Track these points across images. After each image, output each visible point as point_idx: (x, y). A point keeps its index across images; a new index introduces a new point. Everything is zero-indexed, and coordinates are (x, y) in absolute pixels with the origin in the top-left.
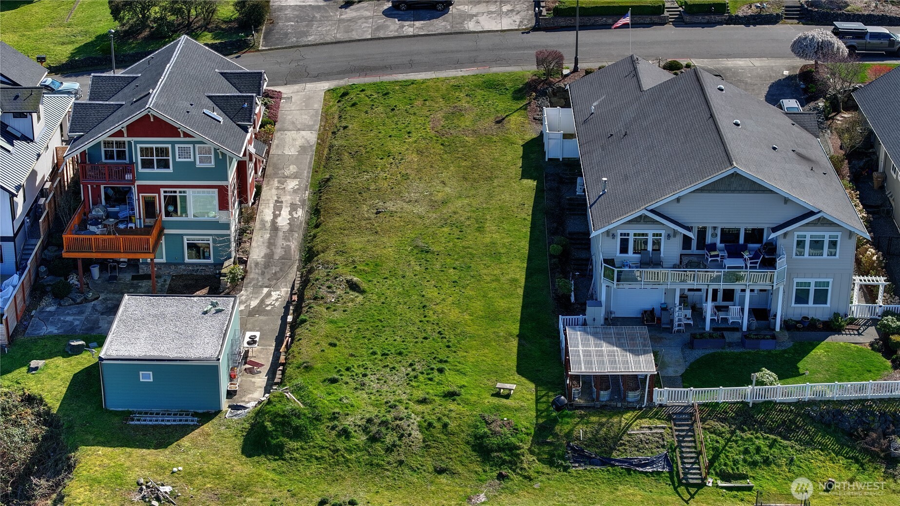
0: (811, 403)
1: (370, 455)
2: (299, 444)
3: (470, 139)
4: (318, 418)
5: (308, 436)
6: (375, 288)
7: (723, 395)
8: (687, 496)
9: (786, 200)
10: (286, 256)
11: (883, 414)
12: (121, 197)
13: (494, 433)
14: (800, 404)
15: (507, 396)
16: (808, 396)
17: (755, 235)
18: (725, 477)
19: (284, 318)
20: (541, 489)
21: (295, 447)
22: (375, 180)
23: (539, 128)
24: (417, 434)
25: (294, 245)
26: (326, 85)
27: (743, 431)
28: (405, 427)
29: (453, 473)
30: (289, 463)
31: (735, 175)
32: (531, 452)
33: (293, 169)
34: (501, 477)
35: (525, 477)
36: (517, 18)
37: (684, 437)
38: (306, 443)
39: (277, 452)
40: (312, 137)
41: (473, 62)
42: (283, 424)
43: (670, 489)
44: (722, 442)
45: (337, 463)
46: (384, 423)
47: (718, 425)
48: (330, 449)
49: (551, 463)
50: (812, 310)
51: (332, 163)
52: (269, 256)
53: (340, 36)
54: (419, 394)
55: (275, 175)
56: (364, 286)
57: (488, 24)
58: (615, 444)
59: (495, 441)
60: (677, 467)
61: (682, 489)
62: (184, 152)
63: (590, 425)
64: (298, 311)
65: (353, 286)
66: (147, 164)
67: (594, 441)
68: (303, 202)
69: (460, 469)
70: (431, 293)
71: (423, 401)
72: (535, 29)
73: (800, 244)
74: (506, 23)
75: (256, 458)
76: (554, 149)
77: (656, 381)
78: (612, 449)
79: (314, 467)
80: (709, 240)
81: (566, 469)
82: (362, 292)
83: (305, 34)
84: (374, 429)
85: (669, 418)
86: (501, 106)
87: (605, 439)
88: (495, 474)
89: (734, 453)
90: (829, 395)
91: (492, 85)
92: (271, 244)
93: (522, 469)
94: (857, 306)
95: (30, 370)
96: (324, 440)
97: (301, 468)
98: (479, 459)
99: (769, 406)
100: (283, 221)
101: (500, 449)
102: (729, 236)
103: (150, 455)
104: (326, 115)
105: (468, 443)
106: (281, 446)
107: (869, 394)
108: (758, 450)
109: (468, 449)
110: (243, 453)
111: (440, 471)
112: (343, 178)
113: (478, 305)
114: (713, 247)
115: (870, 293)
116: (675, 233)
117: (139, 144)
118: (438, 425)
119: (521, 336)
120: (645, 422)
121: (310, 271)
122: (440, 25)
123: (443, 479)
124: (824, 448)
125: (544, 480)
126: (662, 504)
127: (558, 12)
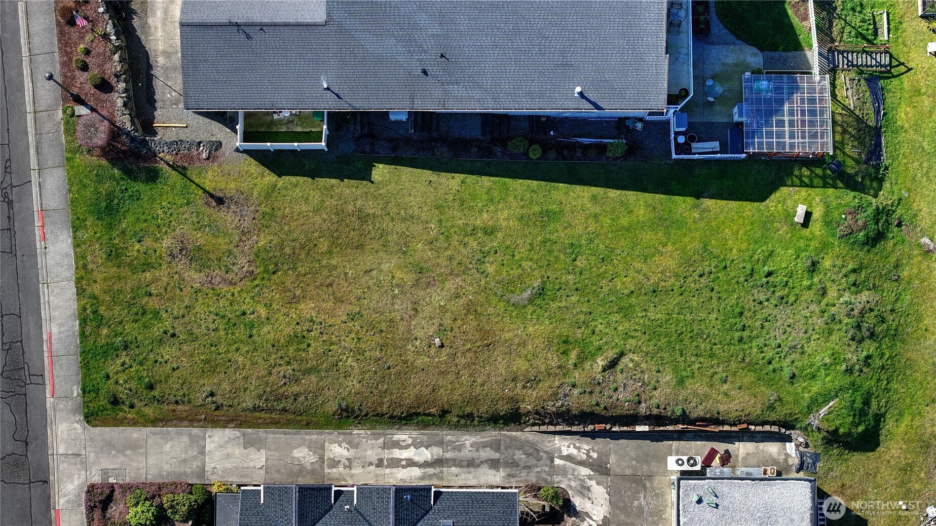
1: (885, 337)
2: (873, 400)
4: (853, 385)
5: (868, 393)
8: (902, 69)
10: (494, 445)
13: (865, 227)
15: (808, 213)
20: (909, 190)
21: (877, 403)
24: (865, 296)
27: (836, 8)
28: (861, 306)
29: (897, 265)
30: (889, 408)
32: (875, 196)
34: (899, 225)
35: (899, 204)
37: (848, 61)
38: (873, 394)
42: (860, 415)
43: (895, 82)
44: (848, 29)
46: (856, 324)
47: (836, 29)
48: (881, 372)
49: (881, 181)
55: (316, 473)
58: (863, 122)
59: (871, 227)
60: (876, 72)
61: (894, 71)
63: (846, 141)
65: (612, 364)
69: (893, 260)
75: (882, 438)
78: (867, 126)
81: (886, 168)
82: (622, 355)
85: (834, 71)
87: (860, 131)
88: (896, 229)
89: (856, 20)
92: (471, 464)
93: (892, 206)
96: (872, 378)
97: (896, 397)
98: (883, 242)
100: (425, 454)
101: (875, 223)
105: (869, 251)
110: (873, 450)
111: (898, 276)
123: (904, 274)
125: (898, 188)
126: (917, 92)
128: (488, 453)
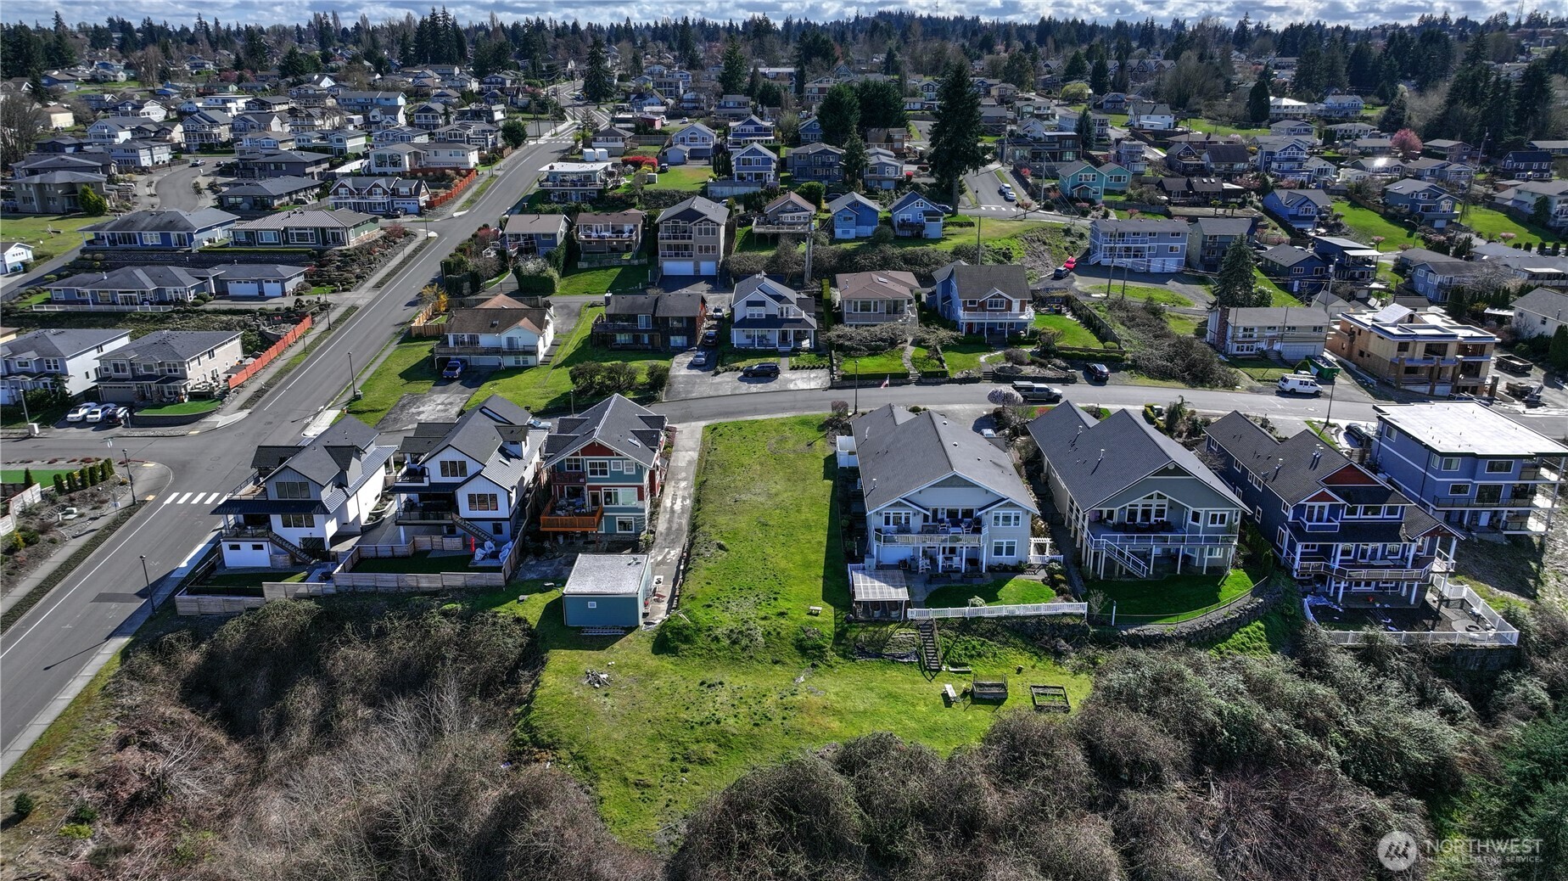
0: (1006, 617)
1: (732, 653)
2: (688, 646)
3: (792, 456)
4: (699, 630)
5: (693, 641)
6: (735, 548)
7: (951, 612)
8: (930, 677)
9: (987, 492)
10: (680, 529)
11: (1052, 625)
12: (577, 493)
13: (809, 638)
14: (999, 618)
15: (817, 615)
16: (1004, 613)
17: (968, 513)
18: (954, 665)
19: (678, 567)
20: (839, 673)
21: (685, 648)
22: (734, 481)
23: (834, 449)
24: (760, 639)
25: (684, 522)
26: (704, 423)
27: (964, 636)
28: (754, 635)
29: (784, 664)
30: (681, 658)
31: (955, 476)
32: (832, 650)
33: (683, 475)
34: (814, 666)
35: (829, 666)
36: (820, 381)
37: (927, 639)
38: (692, 645)
39: (674, 651)
40: (695, 455)
41: (793, 409)
42: (678, 634)
43: (919, 673)
44: (951, 642)
45: (712, 658)
46: (741, 632)
47: (948, 632)
48: (707, 649)
49: (844, 657)
50: (1004, 558)
51: (707, 471)
52: (669, 529)
53: (712, 394)
54: (762, 614)
55: (673, 478)
56: (728, 547)
57: (802, 385)
58: (884, 644)
59: (810, 643)
60: (923, 659)
61: (927, 673)
62: (617, 465)
63: (868, 633)
64: (687, 562)
65: (721, 547)
66: (593, 472)
67: (871, 642)
68: (690, 495)
69: (788, 661)
70: (769, 551)
71: (765, 618)
72: (830, 388)
73: (997, 518)
74: (813, 385)
75: (661, 656)
76: (843, 461)
77: (909, 604)
78: (883, 648)
79: (697, 660)
80: (939, 516)
81: (854, 660)
82: (727, 550)
83: (691, 392)
84: (735, 636)
85: (917, 628)
86: (810, 435)
87: (878, 641)
88: (810, 664)
89: (959, 649)
90: (1017, 613)
91: (805, 423)
92: (670, 521)
93: (826, 661)
94: (1033, 557)
95: (519, 601)
96: (703, 644)
97: (689, 661)
98: (799, 655)
99: (979, 619)
100: (678, 507)
101: (813, 648)
102: (952, 514)
103: (594, 654)
104: (704, 442)
105: (793, 644)
106: (676, 648)
107: (1043, 612)
108: (974, 647)
109: (793, 648)
110: (653, 652)
111: (776, 662)
112: (714, 480)
113: (798, 558)
114: (942, 521)
115: (1041, 548)
116: (919, 512)
117: (588, 460)
118: (774, 633)
119: (824, 577)
120: (903, 631)
121: (695, 538)
122: (773, 386)
123: (778, 667)
124: (1015, 646)
125: (841, 667)
126: (914, 683)
127: (844, 378)
128: (675, 526)
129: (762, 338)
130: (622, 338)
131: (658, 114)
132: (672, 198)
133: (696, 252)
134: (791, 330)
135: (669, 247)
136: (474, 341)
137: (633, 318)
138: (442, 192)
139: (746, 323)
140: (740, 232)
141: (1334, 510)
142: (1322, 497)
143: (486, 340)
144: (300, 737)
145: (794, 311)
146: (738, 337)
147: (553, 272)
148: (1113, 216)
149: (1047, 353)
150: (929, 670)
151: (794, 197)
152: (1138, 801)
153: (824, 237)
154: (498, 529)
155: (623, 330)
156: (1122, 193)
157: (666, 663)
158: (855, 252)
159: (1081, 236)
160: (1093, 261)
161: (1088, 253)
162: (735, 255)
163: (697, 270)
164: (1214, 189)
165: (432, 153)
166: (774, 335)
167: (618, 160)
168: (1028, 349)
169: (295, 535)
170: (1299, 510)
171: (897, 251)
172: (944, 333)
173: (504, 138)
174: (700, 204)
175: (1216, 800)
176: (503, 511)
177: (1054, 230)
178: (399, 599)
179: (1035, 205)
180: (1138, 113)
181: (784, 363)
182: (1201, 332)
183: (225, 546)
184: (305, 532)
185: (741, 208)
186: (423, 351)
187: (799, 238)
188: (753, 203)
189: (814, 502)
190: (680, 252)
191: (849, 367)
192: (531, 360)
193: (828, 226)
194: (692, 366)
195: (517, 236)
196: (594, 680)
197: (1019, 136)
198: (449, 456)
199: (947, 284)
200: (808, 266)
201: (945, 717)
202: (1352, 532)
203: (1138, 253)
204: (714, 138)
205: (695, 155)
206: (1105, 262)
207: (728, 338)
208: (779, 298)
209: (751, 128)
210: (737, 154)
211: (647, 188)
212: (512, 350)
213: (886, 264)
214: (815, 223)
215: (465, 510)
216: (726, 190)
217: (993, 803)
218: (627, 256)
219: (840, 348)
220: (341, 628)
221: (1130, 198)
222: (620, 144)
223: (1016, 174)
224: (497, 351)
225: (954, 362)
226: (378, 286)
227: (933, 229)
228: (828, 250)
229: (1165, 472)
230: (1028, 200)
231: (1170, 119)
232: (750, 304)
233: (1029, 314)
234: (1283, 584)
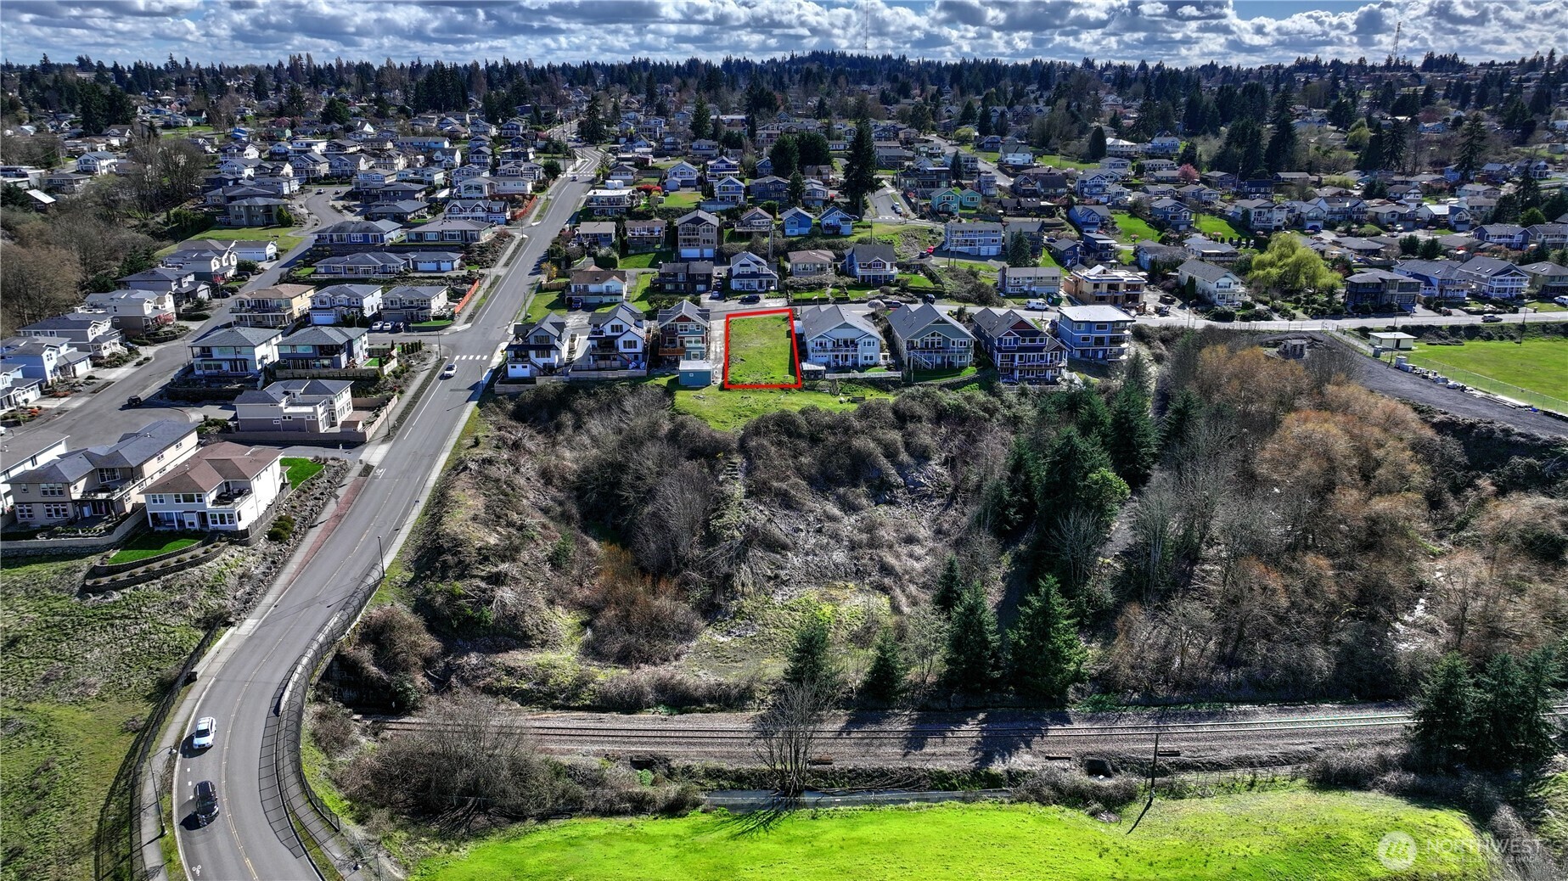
0: (868, 378)
3: (770, 330)
4: (737, 382)
6: (748, 361)
7: (844, 376)
9: (859, 330)
10: (720, 358)
11: (887, 380)
12: (672, 342)
13: (784, 384)
14: (865, 378)
15: (787, 377)
16: (867, 376)
17: (852, 342)
18: (844, 392)
19: (724, 361)
22: (743, 339)
23: (791, 327)
24: (764, 385)
25: (723, 355)
26: (724, 320)
29: (774, 392)
31: (846, 323)
32: (794, 388)
34: (787, 393)
36: (782, 303)
39: (728, 390)
40: (722, 331)
41: (769, 313)
42: (728, 383)
43: (830, 394)
45: (743, 391)
46: (756, 383)
47: (842, 382)
49: (799, 390)
50: (869, 361)
52: (715, 358)
53: (725, 308)
54: (764, 378)
55: (714, 341)
56: (745, 359)
57: (772, 304)
59: (784, 386)
62: (692, 327)
65: (741, 360)
67: (810, 384)
68: (723, 345)
69: (776, 391)
70: (764, 360)
72: (788, 305)
73: (865, 343)
74: (778, 304)
76: (796, 331)
77: (826, 372)
79: (738, 392)
80: (840, 343)
81: (803, 391)
82: (745, 361)
83: (714, 308)
84: (753, 384)
85: (829, 380)
86: (779, 322)
89: (847, 387)
90: (873, 376)
91: (776, 318)
92: (716, 351)
94: (882, 362)
95: (655, 380)
99: (856, 378)
100: (718, 349)
101: (786, 388)
102: (846, 342)
103: (692, 393)
104: (725, 327)
107: (884, 376)
108: (853, 387)
109: (777, 388)
111: (771, 392)
113: (777, 362)
114: (841, 345)
115: (885, 357)
116: (830, 340)
117: (679, 324)
118: (770, 383)
119: (789, 364)
120: (823, 381)
122: (757, 305)
123: (772, 394)
124: (870, 387)
126: (828, 397)
127: (795, 300)
128: (718, 357)
129: (748, 285)
130: (669, 287)
131: (647, 153)
132: (679, 212)
133: (701, 242)
134: (765, 280)
135: (684, 240)
136: (586, 287)
137: (676, 275)
138: (519, 211)
139: (739, 276)
140: (726, 232)
141: (1016, 340)
142: (1009, 334)
143: (593, 288)
144: (569, 431)
145: (766, 270)
146: (735, 284)
147: (615, 255)
148: (964, 221)
149: (904, 289)
150: (833, 394)
151: (759, 210)
152: (910, 426)
153: (779, 233)
154: (636, 357)
155: (669, 282)
156: (974, 208)
157: (726, 394)
158: (798, 242)
159: (940, 234)
160: (945, 248)
161: (943, 244)
162: (725, 245)
163: (702, 254)
164: (1035, 205)
165: (501, 184)
166: (755, 283)
167: (635, 188)
168: (894, 289)
169: (541, 361)
170: (1000, 340)
171: (824, 241)
172: (848, 280)
173: (545, 173)
174: (702, 214)
175: (943, 430)
176: (639, 349)
177: (922, 230)
178: (601, 382)
179: (913, 215)
180: (1006, 152)
181: (761, 296)
182: (996, 285)
183: (509, 366)
184: (546, 360)
185: (725, 218)
186: (553, 296)
187: (765, 234)
188: (733, 215)
189: (783, 346)
190: (689, 243)
191: (798, 296)
192: (619, 298)
193: (782, 228)
194: (711, 298)
195: (587, 235)
196: (698, 398)
197: (915, 170)
198: (615, 322)
199: (851, 256)
200: (770, 250)
201: (841, 406)
202: (1021, 349)
203: (972, 243)
204: (694, 172)
205: (685, 184)
206: (952, 249)
207: (729, 286)
208: (757, 263)
209: (723, 166)
210: (717, 185)
211: (660, 206)
212: (608, 294)
213: (817, 247)
214: (774, 227)
215: (622, 349)
216: (713, 207)
217: (857, 424)
218: (658, 246)
219: (792, 288)
220: (577, 392)
221: (979, 212)
222: (630, 177)
223: (905, 196)
224: (600, 294)
225: (853, 294)
226: (506, 265)
227: (846, 228)
228: (781, 241)
229: (938, 322)
230: (910, 212)
231: (1029, 157)
232: (742, 265)
233: (895, 270)
234: (990, 371)
